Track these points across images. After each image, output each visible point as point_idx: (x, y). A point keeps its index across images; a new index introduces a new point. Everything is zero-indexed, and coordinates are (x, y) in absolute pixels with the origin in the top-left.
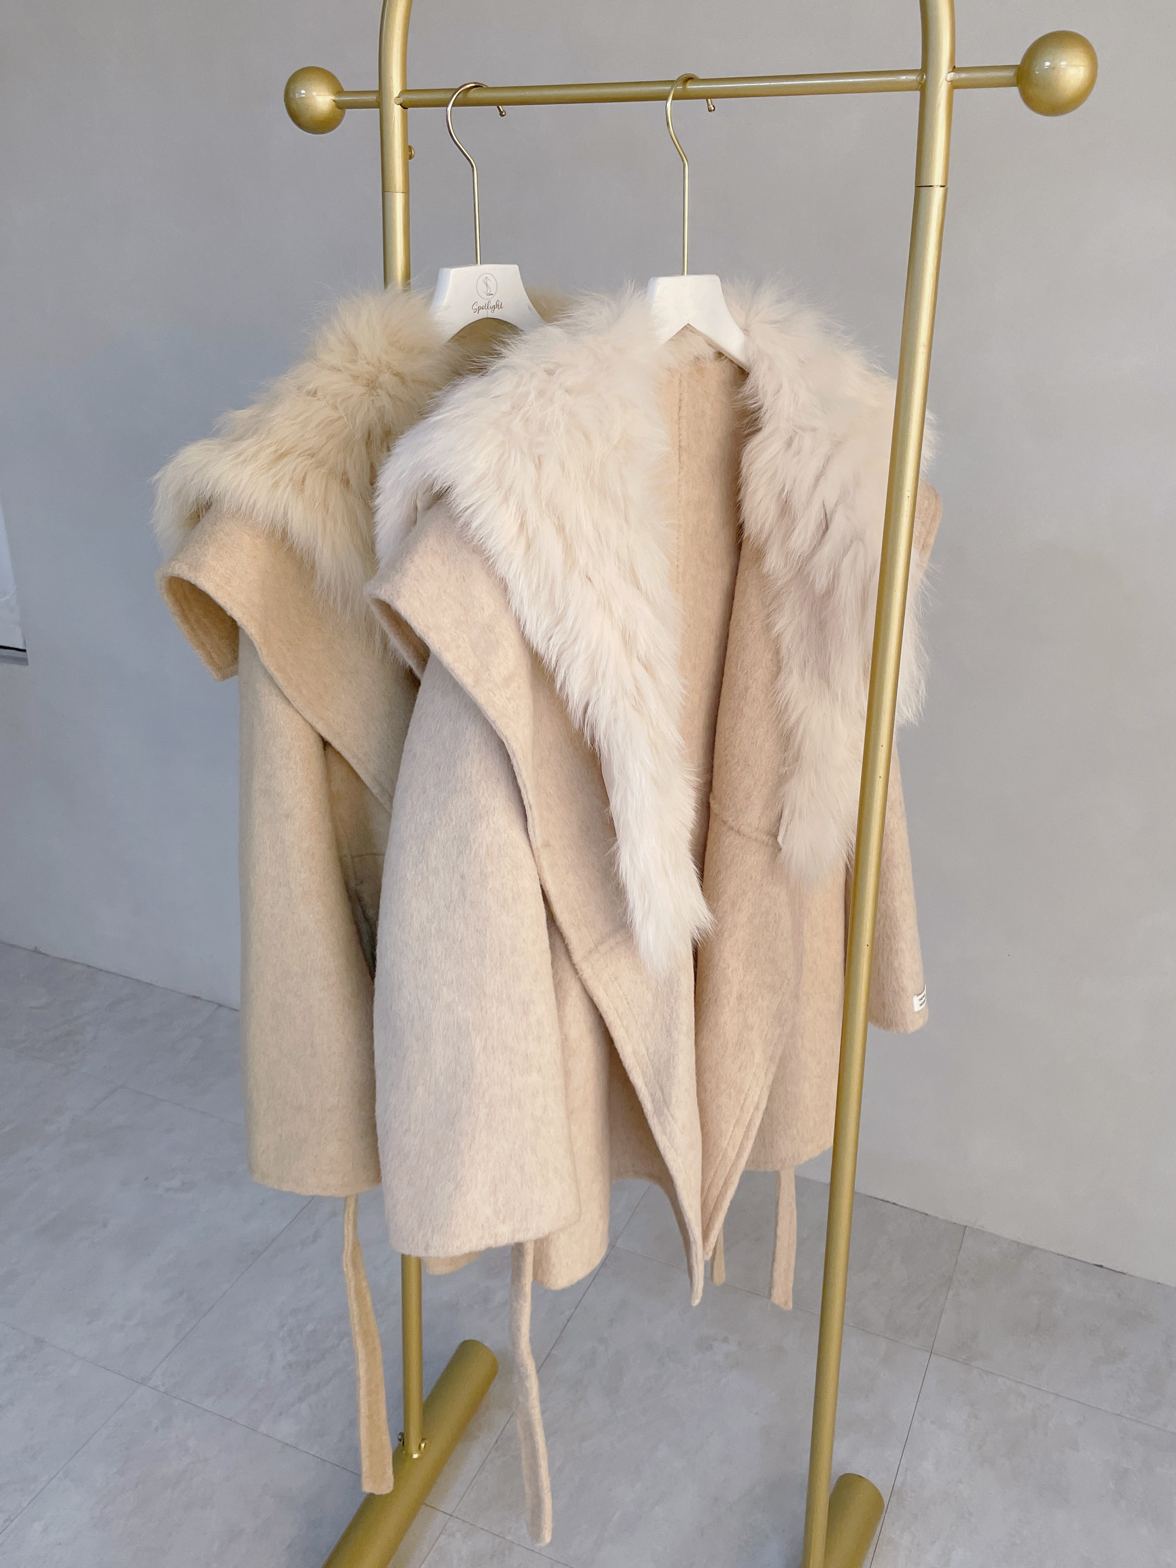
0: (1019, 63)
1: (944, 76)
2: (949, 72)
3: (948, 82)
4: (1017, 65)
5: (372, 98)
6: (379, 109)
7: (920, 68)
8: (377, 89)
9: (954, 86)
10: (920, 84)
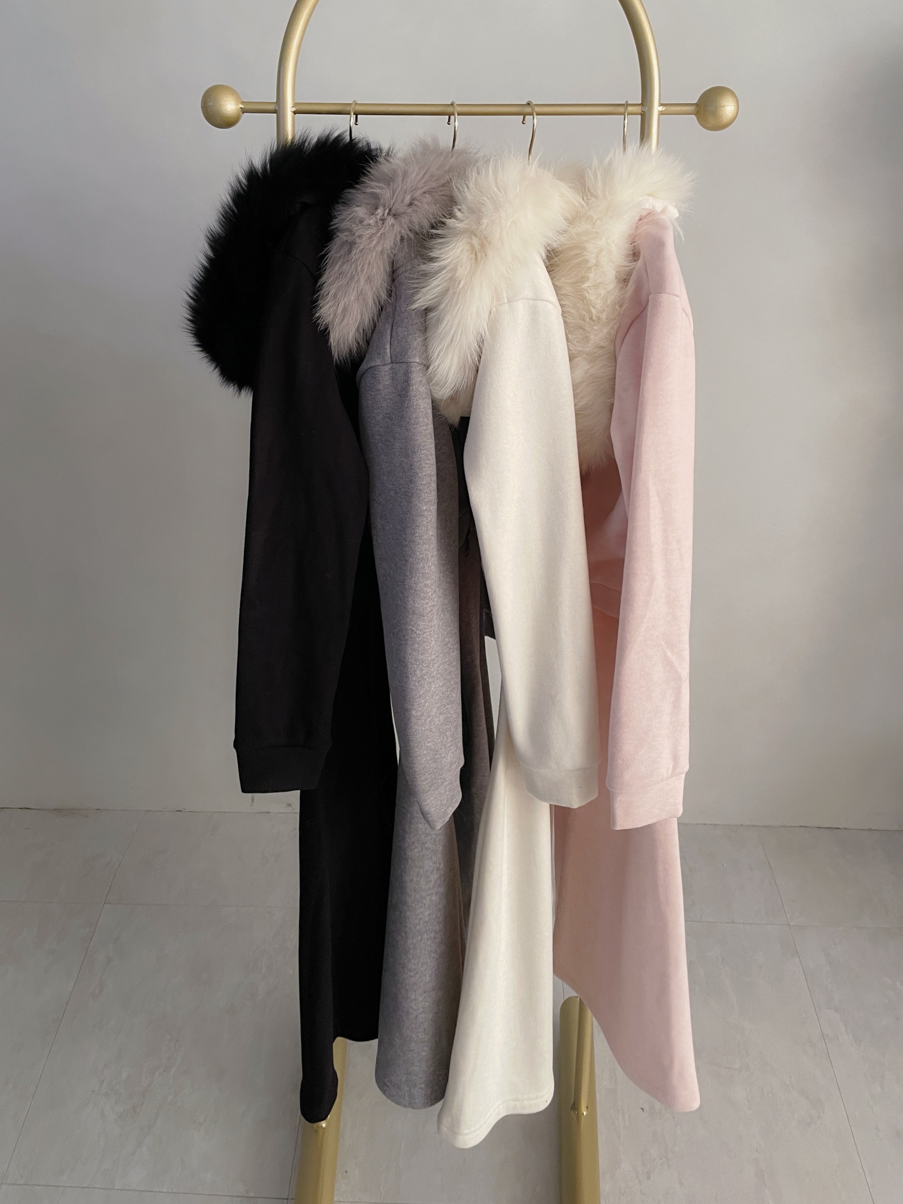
0: (695, 102)
1: (657, 109)
2: (660, 106)
3: (659, 111)
4: (695, 104)
5: (272, 107)
6: (275, 115)
7: (640, 102)
8: (275, 101)
9: (661, 113)
10: (643, 112)
